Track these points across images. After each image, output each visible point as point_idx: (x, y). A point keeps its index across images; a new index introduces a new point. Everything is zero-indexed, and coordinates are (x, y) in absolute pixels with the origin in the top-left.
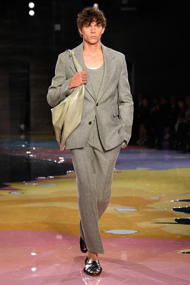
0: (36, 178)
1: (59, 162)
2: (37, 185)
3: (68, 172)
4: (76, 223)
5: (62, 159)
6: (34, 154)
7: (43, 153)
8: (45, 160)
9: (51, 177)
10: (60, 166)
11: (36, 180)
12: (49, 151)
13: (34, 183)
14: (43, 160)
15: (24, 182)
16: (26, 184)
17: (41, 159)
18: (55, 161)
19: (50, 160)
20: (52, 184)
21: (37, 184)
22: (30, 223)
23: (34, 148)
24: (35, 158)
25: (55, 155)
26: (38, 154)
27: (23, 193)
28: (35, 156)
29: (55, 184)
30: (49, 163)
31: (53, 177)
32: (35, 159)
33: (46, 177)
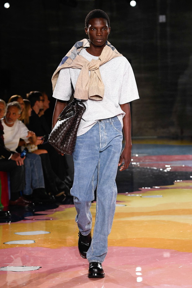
0: (140, 189)
1: (165, 171)
2: (141, 197)
3: (176, 181)
4: (187, 239)
5: (168, 167)
6: (136, 162)
7: (147, 161)
8: (150, 169)
9: (157, 187)
10: (167, 175)
11: (140, 190)
12: (154, 158)
13: (138, 194)
14: (147, 168)
15: (127, 193)
16: (129, 195)
17: (145, 167)
18: (161, 170)
19: (155, 168)
20: (158, 195)
21: (141, 195)
22: (134, 238)
23: (137, 155)
24: (139, 165)
25: (160, 163)
26: (141, 162)
27: (126, 205)
28: (138, 163)
29: (162, 196)
30: (154, 171)
31: (159, 187)
32: (138, 168)
33: (151, 187)
